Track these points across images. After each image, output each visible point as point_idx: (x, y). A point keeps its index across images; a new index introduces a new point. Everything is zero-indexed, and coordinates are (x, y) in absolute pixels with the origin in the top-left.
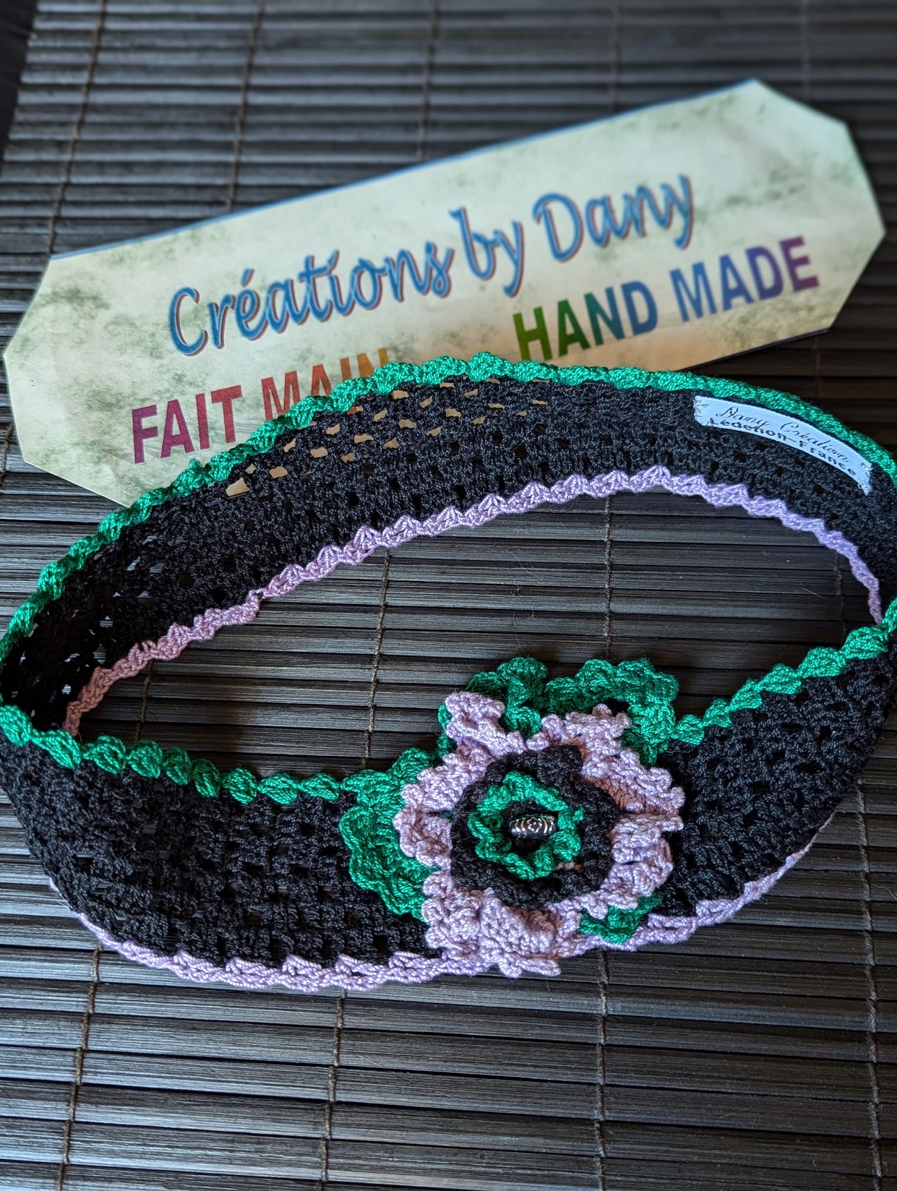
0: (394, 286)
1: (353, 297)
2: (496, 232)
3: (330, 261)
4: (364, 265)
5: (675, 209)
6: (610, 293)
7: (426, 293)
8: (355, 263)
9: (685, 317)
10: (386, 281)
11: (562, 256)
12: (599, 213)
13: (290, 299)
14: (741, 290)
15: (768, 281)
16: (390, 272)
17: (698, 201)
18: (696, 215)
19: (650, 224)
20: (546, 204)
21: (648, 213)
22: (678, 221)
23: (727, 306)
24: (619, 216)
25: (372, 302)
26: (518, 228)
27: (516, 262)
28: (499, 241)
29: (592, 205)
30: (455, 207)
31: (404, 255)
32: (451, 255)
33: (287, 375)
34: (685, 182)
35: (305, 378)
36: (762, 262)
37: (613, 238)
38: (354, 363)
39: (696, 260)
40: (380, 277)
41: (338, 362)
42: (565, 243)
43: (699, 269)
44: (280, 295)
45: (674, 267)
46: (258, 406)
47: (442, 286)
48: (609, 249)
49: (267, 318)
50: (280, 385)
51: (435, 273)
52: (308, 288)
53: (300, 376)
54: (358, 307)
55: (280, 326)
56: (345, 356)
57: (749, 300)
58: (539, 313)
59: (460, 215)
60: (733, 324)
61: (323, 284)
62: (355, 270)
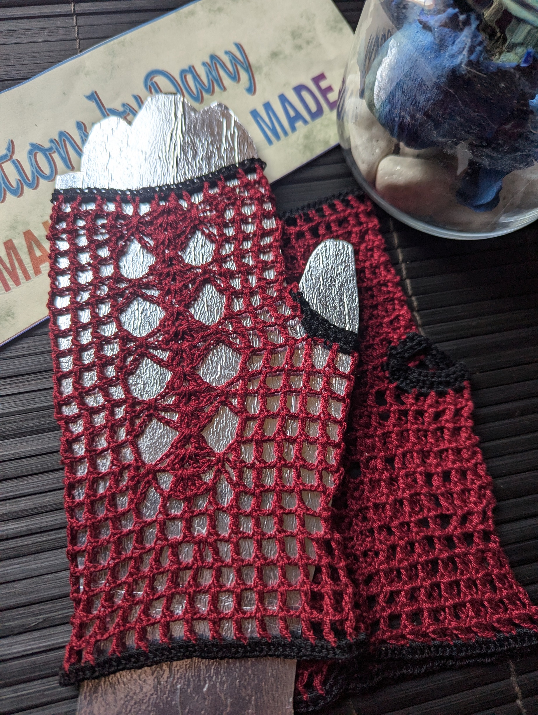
0: (63, 159)
1: (36, 174)
2: (124, 105)
3: (8, 149)
4: (35, 148)
8: (29, 147)
9: (270, 142)
10: (56, 156)
12: (189, 78)
14: (298, 116)
15: (313, 108)
16: (57, 148)
17: (252, 59)
18: (253, 69)
19: (227, 81)
20: (152, 79)
21: (222, 73)
22: (244, 76)
23: (293, 129)
24: (204, 78)
25: (51, 175)
26: (137, 99)
28: (128, 111)
29: (183, 73)
30: (88, 93)
31: (62, 134)
33: (5, 244)
34: (239, 47)
35: (20, 242)
36: (305, 95)
37: (205, 95)
39: (263, 101)
40: (50, 154)
41: (41, 225)
43: (267, 106)
45: (251, 108)
48: (204, 102)
50: (2, 252)
53: (16, 242)
54: (42, 181)
56: (44, 220)
57: (305, 122)
59: (94, 97)
60: (301, 141)
61: (9, 167)
62: (30, 152)
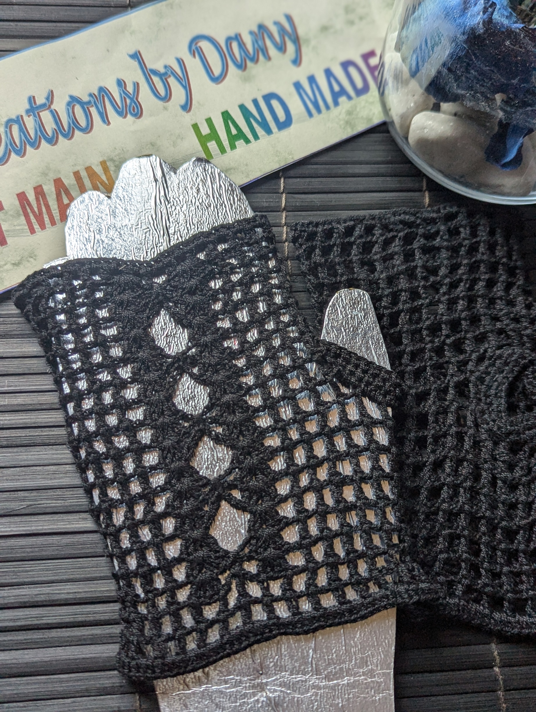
0: (100, 114)
1: (72, 125)
2: (165, 67)
3: (47, 99)
4: (74, 100)
5: (287, 39)
6: (255, 102)
7: (125, 117)
8: (68, 99)
9: (310, 115)
10: (93, 110)
11: (217, 80)
12: (235, 46)
13: (23, 129)
14: (343, 92)
15: (359, 84)
16: (95, 102)
17: (301, 31)
18: (301, 42)
19: (272, 51)
20: (196, 44)
21: (268, 43)
22: (291, 47)
23: (336, 104)
24: (250, 47)
25: (87, 128)
26: (181, 62)
27: (185, 87)
28: (169, 73)
29: (229, 40)
30: (132, 52)
31: (101, 89)
32: (137, 86)
33: (35, 188)
34: (289, 18)
35: (49, 189)
36: (352, 70)
37: (249, 64)
38: (84, 174)
39: (308, 73)
40: (88, 108)
41: (72, 174)
42: (217, 71)
43: (312, 79)
44: (15, 129)
45: (295, 80)
46: (19, 215)
47: (136, 111)
48: (247, 70)
49: (9, 147)
50: (31, 197)
51: (128, 101)
52: (35, 120)
53: (45, 188)
54: (77, 132)
55: (21, 153)
56: (76, 169)
57: (350, 98)
58: (209, 121)
59: (137, 56)
60: (343, 116)
61: (46, 116)
62: (69, 104)
